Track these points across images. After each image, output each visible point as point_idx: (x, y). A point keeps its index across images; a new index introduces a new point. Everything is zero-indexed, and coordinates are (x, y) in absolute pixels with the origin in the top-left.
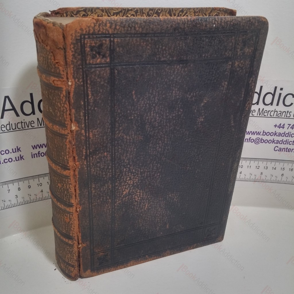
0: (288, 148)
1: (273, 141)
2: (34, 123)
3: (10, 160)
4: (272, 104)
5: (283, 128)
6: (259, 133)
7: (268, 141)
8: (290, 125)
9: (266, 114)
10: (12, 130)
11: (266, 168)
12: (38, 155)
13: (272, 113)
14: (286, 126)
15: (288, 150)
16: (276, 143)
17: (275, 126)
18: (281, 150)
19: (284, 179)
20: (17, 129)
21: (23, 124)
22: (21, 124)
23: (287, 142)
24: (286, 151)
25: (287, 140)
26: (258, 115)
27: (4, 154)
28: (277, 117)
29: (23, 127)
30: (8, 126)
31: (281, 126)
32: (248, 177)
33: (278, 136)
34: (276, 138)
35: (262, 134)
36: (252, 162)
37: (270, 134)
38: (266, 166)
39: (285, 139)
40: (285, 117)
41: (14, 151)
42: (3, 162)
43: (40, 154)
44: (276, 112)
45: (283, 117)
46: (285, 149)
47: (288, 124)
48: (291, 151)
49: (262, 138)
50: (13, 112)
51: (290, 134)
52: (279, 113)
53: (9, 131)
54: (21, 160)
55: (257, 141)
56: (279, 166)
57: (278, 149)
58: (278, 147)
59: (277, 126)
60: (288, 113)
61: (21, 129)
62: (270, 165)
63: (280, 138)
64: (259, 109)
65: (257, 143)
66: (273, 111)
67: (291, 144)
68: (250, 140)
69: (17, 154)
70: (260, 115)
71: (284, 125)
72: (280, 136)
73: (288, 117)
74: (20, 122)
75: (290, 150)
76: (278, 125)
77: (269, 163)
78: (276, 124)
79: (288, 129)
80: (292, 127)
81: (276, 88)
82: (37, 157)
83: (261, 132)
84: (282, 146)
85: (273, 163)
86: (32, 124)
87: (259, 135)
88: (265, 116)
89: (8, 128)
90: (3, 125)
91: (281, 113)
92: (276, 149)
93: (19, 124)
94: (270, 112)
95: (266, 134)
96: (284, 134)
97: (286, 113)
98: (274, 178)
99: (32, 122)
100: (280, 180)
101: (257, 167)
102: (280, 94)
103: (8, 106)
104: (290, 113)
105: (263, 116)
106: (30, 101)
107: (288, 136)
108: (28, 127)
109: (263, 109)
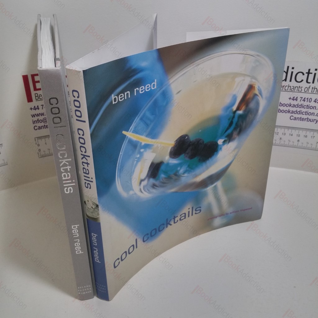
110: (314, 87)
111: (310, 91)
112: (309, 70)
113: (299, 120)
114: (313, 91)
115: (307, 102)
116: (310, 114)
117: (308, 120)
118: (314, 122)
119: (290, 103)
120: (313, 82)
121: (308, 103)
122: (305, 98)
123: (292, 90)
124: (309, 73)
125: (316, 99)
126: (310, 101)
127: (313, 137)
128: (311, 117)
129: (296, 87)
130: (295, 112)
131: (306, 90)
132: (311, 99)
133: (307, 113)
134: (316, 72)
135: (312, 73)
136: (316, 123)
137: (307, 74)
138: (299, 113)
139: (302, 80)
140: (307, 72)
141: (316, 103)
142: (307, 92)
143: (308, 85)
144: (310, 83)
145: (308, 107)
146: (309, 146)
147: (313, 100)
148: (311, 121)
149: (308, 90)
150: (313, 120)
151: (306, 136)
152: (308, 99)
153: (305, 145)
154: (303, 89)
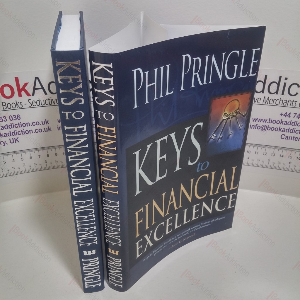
0: (295, 137)
1: (280, 129)
3: (40, 131)
4: (277, 92)
5: (289, 116)
6: (265, 121)
7: (275, 129)
8: (296, 114)
9: (271, 102)
10: (41, 106)
11: (273, 155)
13: (278, 102)
14: (292, 115)
15: (294, 138)
16: (283, 131)
17: (282, 114)
18: (288, 138)
19: (292, 167)
20: (45, 105)
21: (50, 101)
22: (48, 100)
23: (294, 131)
24: (293, 140)
25: (293, 128)
26: (264, 103)
27: (35, 125)
28: (283, 105)
29: (51, 103)
30: (38, 102)
31: (287, 115)
32: (256, 162)
33: (284, 124)
34: (283, 126)
35: (268, 121)
36: (259, 148)
37: (276, 122)
38: (273, 153)
39: (291, 127)
40: (291, 106)
41: (43, 123)
42: (35, 132)
44: (281, 101)
45: (289, 106)
46: (292, 137)
47: (294, 113)
48: (298, 140)
49: (268, 126)
50: (42, 90)
51: (297, 123)
52: (284, 102)
53: (39, 106)
54: (49, 131)
55: (264, 128)
56: (286, 153)
57: (285, 137)
58: (284, 135)
59: (283, 114)
60: (294, 102)
61: (49, 105)
62: (278, 152)
63: (286, 127)
64: (265, 97)
65: (264, 130)
66: (278, 100)
67: (298, 133)
68: (257, 127)
69: (46, 126)
70: (265, 103)
71: (290, 114)
72: (286, 124)
73: (294, 106)
74: (48, 99)
75: (297, 138)
76: (284, 113)
77: (276, 150)
78: (282, 113)
79: (294, 118)
80: (298, 116)
81: (280, 77)
83: (267, 120)
84: (289, 134)
85: (280, 151)
86: (57, 102)
87: (265, 122)
88: (270, 105)
89: (38, 104)
90: (34, 101)
92: (283, 137)
93: (46, 101)
94: (275, 101)
95: (272, 122)
96: (291, 123)
97: (292, 102)
98: (281, 166)
100: (288, 167)
101: (265, 154)
102: (285, 84)
103: (38, 85)
104: (296, 102)
105: (269, 104)
107: (294, 125)
108: (54, 104)
109: (269, 97)
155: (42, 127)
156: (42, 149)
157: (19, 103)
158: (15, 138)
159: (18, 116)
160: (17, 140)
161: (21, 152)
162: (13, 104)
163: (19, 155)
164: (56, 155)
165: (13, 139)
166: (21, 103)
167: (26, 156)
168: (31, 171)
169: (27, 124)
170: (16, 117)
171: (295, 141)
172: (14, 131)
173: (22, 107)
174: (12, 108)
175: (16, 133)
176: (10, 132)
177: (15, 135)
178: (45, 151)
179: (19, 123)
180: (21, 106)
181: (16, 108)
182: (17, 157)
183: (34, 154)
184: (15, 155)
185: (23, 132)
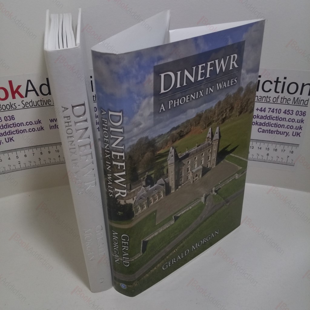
0: (271, 130)
1: (257, 124)
2: (50, 101)
3: (34, 130)
5: (265, 111)
8: (271, 109)
10: (34, 106)
11: (252, 147)
12: (55, 127)
14: (267, 110)
15: (270, 131)
16: (259, 125)
18: (264, 131)
19: (270, 158)
20: (38, 106)
21: (42, 102)
22: (40, 102)
23: (269, 125)
24: (269, 133)
25: (269, 122)
27: (29, 125)
28: (258, 101)
29: (42, 104)
30: (31, 103)
31: (262, 110)
33: (260, 118)
34: (259, 121)
39: (267, 121)
41: (36, 123)
42: (28, 131)
43: (56, 127)
45: (263, 101)
46: (268, 130)
47: (269, 108)
48: (274, 133)
50: (34, 92)
51: (271, 117)
53: (31, 107)
54: (42, 130)
56: (264, 146)
58: (261, 129)
59: (259, 110)
60: (268, 98)
61: (41, 106)
62: (256, 145)
63: (262, 121)
67: (273, 126)
69: (39, 126)
71: (265, 108)
72: (262, 119)
73: (268, 101)
74: (40, 100)
76: (259, 108)
79: (269, 112)
82: (54, 129)
84: (265, 128)
85: (258, 144)
86: (49, 103)
89: (31, 105)
90: (27, 102)
91: (261, 98)
92: (260, 130)
93: (39, 102)
96: (266, 117)
97: (266, 98)
98: (260, 157)
99: (49, 101)
100: (266, 159)
102: (259, 81)
103: (30, 88)
104: (270, 98)
106: (47, 84)
107: (269, 119)
108: (46, 104)
110: (283, 97)
111: (279, 101)
112: (278, 78)
113: (267, 133)
114: (282, 102)
115: (276, 113)
116: (279, 126)
117: (278, 133)
118: (284, 134)
119: (258, 115)
120: (282, 92)
121: (277, 115)
122: (274, 109)
123: (260, 100)
124: (277, 82)
125: (286, 110)
126: (279, 112)
127: (283, 151)
128: (280, 129)
129: (263, 97)
130: (264, 124)
131: (274, 101)
132: (280, 110)
133: (276, 125)
134: (285, 80)
135: (280, 82)
136: (286, 136)
137: (275, 83)
138: (267, 125)
139: (270, 90)
140: (276, 80)
141: (286, 114)
142: (276, 102)
143: (276, 95)
144: (278, 92)
145: (277, 118)
146: (280, 160)
147: (283, 111)
148: (281, 133)
149: (277, 100)
150: (283, 133)
151: (276, 150)
152: (277, 110)
153: (275, 159)
154: (271, 99)
155: (36, 126)
156: (36, 147)
157: (13, 105)
158: (10, 138)
159: (13, 116)
160: (12, 139)
161: (16, 150)
162: (8, 106)
163: (14, 153)
164: (49, 152)
165: (8, 138)
166: (15, 104)
167: (21, 154)
168: (26, 168)
169: (21, 124)
170: (11, 118)
171: (271, 134)
172: (9, 131)
173: (16, 108)
174: (7, 110)
175: (11, 133)
176: (5, 131)
177: (10, 134)
178: (39, 149)
179: (13, 123)
180: (14, 107)
181: (10, 109)
182: (13, 155)
183: (29, 152)
184: (10, 154)
185: (17, 132)
